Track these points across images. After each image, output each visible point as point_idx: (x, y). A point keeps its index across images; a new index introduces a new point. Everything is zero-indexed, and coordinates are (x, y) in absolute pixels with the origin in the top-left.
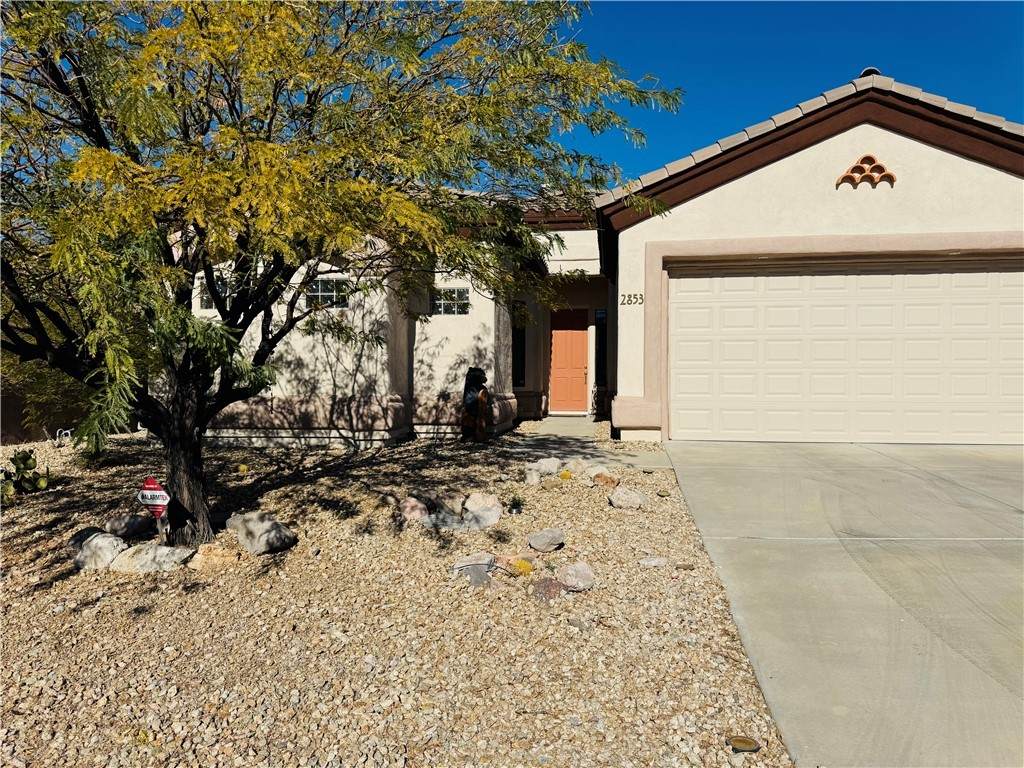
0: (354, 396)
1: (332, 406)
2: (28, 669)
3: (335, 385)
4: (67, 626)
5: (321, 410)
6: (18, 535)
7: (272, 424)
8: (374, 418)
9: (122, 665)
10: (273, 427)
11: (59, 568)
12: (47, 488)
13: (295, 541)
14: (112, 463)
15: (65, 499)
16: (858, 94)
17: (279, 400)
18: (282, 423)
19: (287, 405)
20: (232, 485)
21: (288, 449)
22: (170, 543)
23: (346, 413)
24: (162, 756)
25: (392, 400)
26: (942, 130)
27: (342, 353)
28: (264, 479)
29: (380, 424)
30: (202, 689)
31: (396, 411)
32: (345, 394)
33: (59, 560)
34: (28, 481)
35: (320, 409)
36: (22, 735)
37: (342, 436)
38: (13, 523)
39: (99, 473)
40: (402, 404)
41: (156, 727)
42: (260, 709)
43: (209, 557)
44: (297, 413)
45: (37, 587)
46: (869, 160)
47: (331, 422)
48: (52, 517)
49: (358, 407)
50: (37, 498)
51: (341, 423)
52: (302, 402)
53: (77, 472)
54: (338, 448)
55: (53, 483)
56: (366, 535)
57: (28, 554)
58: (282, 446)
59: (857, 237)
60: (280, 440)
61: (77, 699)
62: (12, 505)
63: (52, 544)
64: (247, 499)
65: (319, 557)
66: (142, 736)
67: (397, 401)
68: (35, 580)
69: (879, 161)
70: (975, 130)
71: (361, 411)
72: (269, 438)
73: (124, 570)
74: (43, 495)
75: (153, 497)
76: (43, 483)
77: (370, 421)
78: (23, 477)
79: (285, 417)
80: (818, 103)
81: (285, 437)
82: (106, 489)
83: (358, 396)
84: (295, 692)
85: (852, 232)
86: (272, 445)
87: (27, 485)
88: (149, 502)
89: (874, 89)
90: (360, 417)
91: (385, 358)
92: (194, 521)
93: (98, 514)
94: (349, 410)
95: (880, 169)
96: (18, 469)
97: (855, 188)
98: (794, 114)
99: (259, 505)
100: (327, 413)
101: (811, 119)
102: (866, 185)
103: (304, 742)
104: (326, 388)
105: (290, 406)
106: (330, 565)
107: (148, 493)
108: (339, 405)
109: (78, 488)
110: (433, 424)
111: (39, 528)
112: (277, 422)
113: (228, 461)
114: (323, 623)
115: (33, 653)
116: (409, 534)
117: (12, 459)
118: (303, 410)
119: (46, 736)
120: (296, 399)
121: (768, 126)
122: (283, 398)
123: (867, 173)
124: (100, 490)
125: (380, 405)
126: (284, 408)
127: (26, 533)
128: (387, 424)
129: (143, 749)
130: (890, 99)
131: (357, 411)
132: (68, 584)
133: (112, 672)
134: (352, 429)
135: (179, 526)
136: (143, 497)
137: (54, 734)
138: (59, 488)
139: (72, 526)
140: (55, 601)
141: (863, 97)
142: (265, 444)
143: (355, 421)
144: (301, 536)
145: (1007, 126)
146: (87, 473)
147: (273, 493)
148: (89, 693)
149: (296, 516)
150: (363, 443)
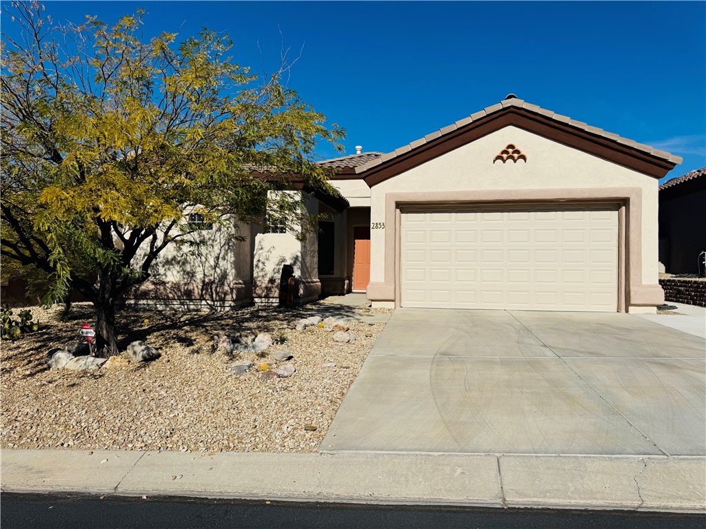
0: (214, 280)
1: (203, 286)
2: (22, 406)
3: (204, 274)
4: (41, 390)
5: (196, 289)
6: (21, 353)
7: (168, 296)
8: (226, 294)
9: (64, 404)
10: (168, 298)
11: (40, 367)
12: (38, 331)
13: (159, 355)
14: (75, 318)
15: (47, 336)
16: (504, 109)
17: (173, 283)
18: (174, 296)
19: (176, 286)
20: (135, 329)
21: (176, 311)
22: (96, 356)
23: (209, 291)
24: (75, 433)
25: (236, 284)
26: (552, 130)
27: (209, 256)
28: (155, 326)
29: (229, 297)
30: (96, 411)
31: (238, 290)
32: (210, 280)
33: (40, 364)
34: (28, 326)
35: (196, 287)
36: (18, 428)
37: (208, 304)
38: (19, 347)
39: (67, 323)
40: (243, 286)
41: (74, 424)
42: (119, 418)
43: (114, 362)
44: (182, 290)
45: (29, 375)
46: (511, 146)
47: (202, 295)
48: (39, 344)
49: (216, 288)
50: (32, 336)
51: (207, 297)
52: (185, 284)
53: (55, 323)
54: (205, 311)
55: (41, 328)
56: (196, 354)
57: (26, 361)
58: (174, 309)
59: (505, 191)
60: (172, 306)
61: (42, 416)
62: (18, 339)
63: (38, 357)
64: (142, 336)
65: (169, 363)
66: (68, 427)
67: (240, 284)
68: (28, 372)
69: (517, 148)
70: (570, 130)
71: (218, 289)
72: (167, 305)
73: (72, 368)
74: (35, 334)
75: (87, 333)
76: (35, 328)
77: (223, 296)
78: (25, 324)
79: (176, 293)
80: (482, 114)
81: (176, 305)
82: (69, 331)
83: (216, 281)
84: (136, 412)
85: (502, 188)
86: (168, 309)
87: (27, 329)
88: (84, 335)
89: (512, 106)
90: (217, 293)
91: (233, 259)
92: (109, 345)
93: (62, 343)
94: (211, 289)
95: (518, 152)
96: (22, 320)
97: (504, 162)
98: (468, 120)
99: (146, 339)
100: (200, 291)
101: (478, 123)
102: (510, 161)
103: (134, 427)
104: (199, 276)
105: (179, 286)
106: (172, 367)
107: (84, 330)
108: (206, 286)
109: (53, 331)
110: (265, 297)
111: (32, 349)
112: (171, 295)
113: (141, 317)
114: (158, 389)
115: (25, 401)
116: (218, 353)
117: (19, 315)
118: (186, 288)
119: (28, 428)
120: (182, 282)
121: (454, 127)
122: (175, 282)
123: (511, 154)
124: (66, 331)
125: (229, 286)
126: (175, 288)
127: (25, 352)
128: (232, 297)
129: (68, 431)
130: (522, 112)
131: (216, 291)
132: (44, 374)
133: (59, 406)
134: (213, 300)
135: (101, 347)
136: (82, 332)
137: (32, 427)
138: (44, 330)
139: (48, 349)
140: (37, 381)
141: (507, 111)
142: (164, 308)
143: (214, 296)
144: (163, 354)
145: (587, 128)
146: (61, 323)
147: (155, 334)
148: (48, 413)
149: (163, 345)
150: (219, 308)
